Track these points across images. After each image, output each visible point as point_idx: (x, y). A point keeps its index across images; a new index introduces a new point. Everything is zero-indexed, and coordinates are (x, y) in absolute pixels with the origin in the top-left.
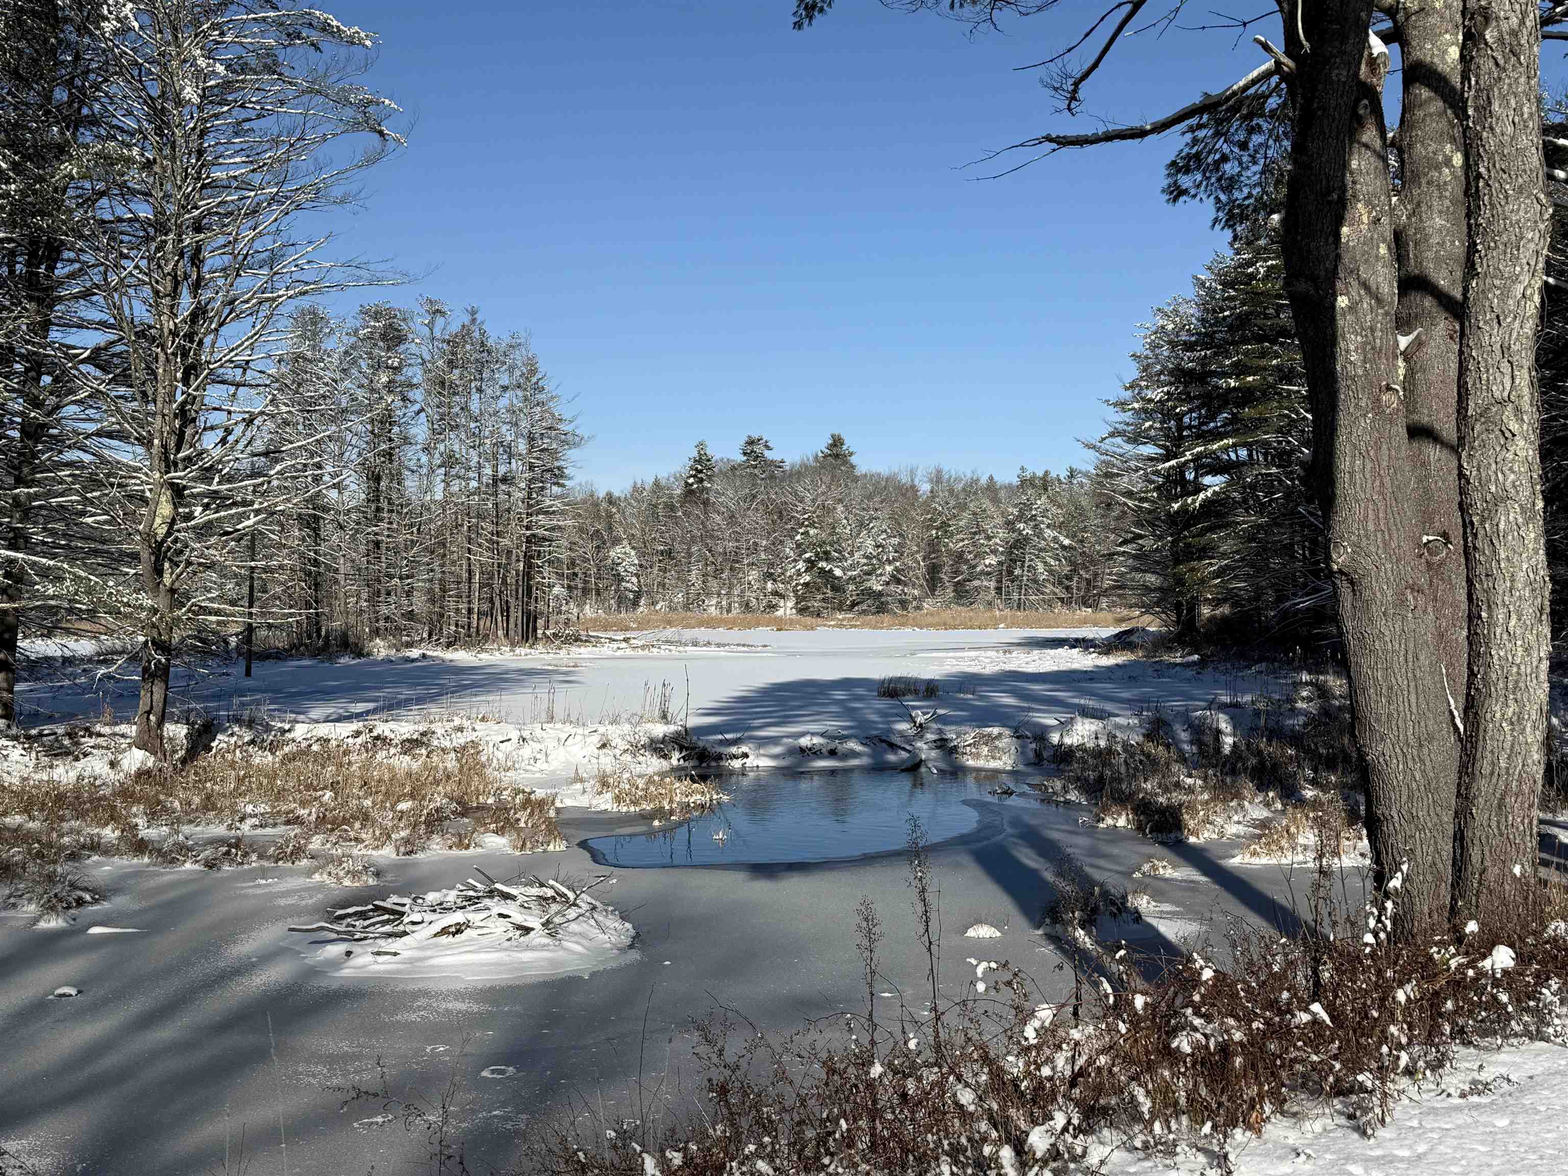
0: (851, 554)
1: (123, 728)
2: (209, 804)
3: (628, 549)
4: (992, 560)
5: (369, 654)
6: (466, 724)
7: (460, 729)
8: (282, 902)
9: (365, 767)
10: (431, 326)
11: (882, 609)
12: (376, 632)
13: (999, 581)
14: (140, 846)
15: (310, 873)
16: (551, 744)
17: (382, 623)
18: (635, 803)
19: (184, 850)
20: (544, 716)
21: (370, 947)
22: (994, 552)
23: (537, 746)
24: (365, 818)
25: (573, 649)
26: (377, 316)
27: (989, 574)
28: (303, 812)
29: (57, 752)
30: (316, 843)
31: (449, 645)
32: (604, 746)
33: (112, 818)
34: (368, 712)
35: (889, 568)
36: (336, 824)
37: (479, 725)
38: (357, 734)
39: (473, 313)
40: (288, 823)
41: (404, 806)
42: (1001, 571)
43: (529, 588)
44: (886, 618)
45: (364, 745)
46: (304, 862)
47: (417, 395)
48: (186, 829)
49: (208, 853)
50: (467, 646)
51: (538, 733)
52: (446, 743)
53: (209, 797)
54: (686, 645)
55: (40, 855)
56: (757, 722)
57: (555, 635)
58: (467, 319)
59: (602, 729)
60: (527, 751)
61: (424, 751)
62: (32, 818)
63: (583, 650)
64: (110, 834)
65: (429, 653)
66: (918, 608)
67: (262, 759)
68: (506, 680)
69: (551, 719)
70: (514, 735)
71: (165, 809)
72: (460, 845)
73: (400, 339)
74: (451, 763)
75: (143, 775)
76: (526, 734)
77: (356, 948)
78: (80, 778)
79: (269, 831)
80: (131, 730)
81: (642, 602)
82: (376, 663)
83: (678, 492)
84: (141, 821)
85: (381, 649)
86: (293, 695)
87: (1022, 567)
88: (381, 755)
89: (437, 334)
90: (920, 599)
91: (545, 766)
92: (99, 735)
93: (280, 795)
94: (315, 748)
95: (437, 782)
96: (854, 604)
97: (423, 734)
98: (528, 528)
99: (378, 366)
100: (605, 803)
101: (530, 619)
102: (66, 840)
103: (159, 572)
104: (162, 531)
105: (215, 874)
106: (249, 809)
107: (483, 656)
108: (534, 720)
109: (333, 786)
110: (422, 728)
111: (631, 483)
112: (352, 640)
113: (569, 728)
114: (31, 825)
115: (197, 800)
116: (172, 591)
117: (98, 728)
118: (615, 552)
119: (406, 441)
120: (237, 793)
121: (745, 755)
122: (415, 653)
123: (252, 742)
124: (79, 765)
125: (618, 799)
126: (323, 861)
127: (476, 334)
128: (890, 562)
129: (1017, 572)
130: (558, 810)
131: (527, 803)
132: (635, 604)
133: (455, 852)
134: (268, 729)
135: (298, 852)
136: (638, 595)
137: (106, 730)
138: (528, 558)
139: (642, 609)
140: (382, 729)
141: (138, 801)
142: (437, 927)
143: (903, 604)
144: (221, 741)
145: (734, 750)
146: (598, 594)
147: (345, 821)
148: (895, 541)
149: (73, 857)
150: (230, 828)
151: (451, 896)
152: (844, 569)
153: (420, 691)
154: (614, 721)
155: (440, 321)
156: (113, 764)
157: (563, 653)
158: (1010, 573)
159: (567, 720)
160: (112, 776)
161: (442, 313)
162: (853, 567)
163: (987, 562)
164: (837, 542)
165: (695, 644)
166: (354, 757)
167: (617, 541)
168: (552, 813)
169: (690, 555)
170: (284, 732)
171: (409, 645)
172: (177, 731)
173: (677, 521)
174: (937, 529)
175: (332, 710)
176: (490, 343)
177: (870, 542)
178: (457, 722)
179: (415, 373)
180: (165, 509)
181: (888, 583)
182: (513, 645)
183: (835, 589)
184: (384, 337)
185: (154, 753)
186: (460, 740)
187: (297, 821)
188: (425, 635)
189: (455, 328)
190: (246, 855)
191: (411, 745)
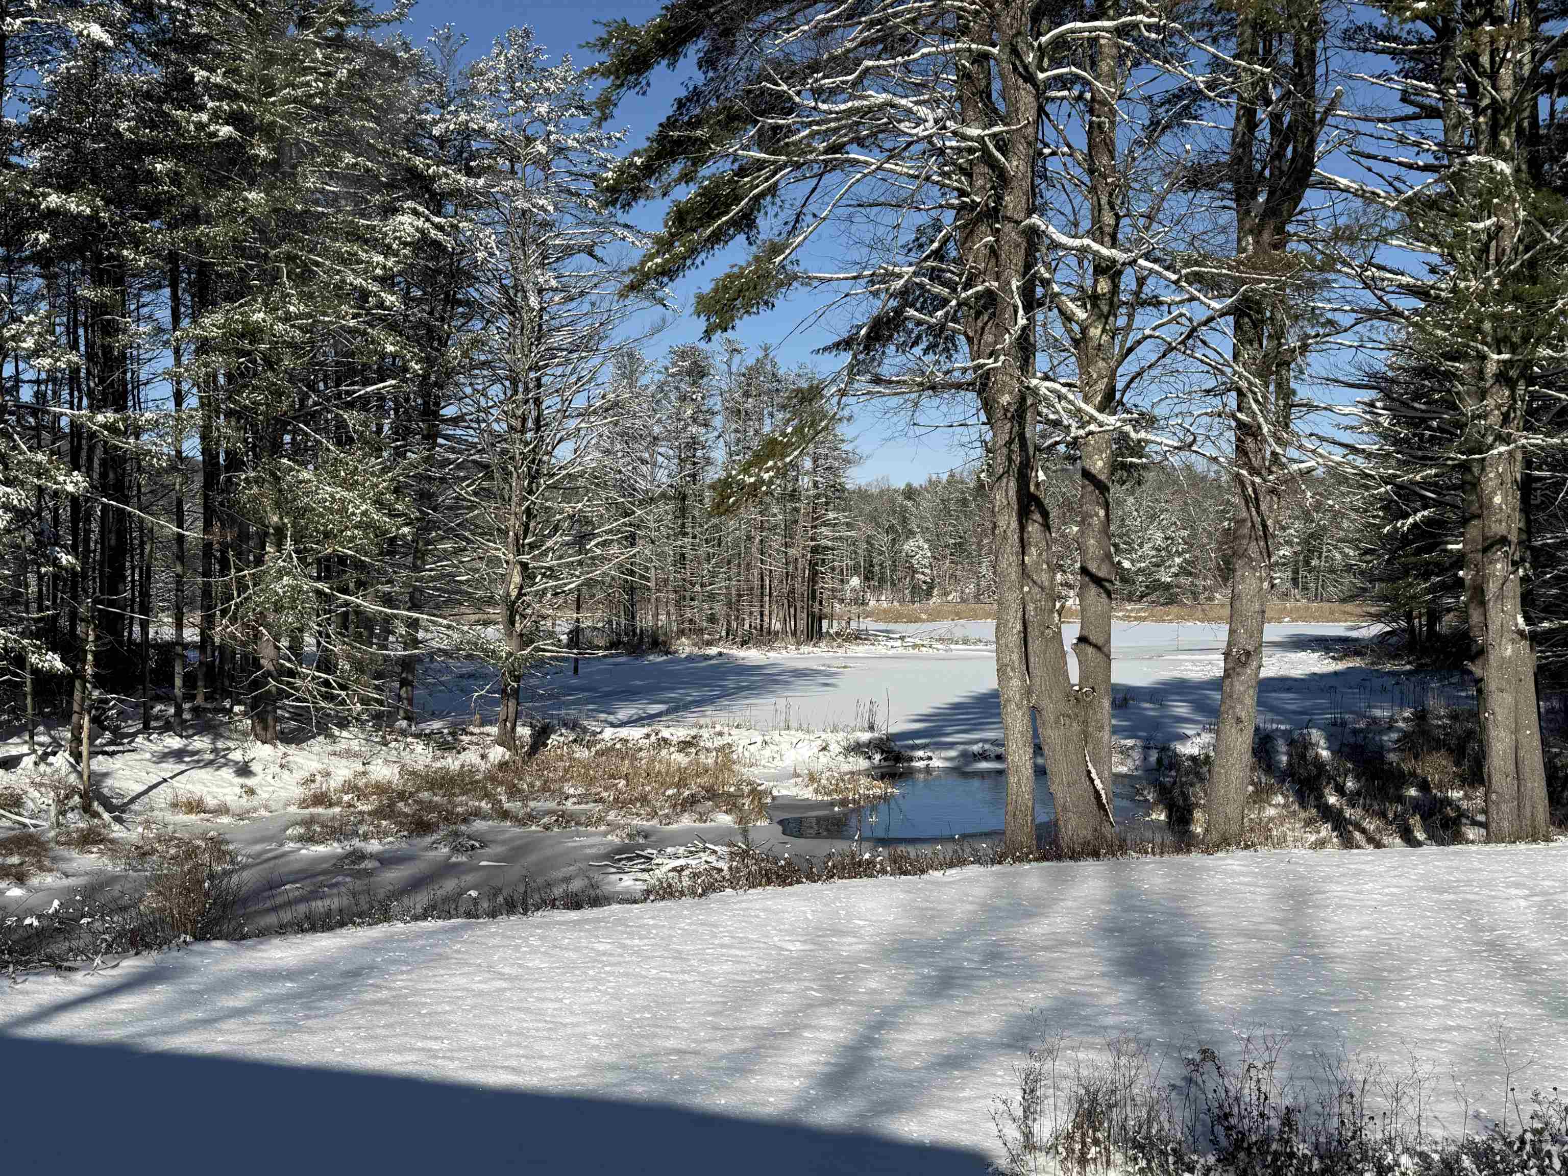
0: (1141, 545)
1: (488, 729)
2: (545, 788)
3: (921, 542)
4: (1286, 551)
5: (676, 652)
6: (726, 730)
7: (720, 734)
8: (588, 851)
9: (652, 760)
10: (728, 364)
11: (1172, 600)
12: (682, 632)
13: (1296, 572)
14: (505, 815)
15: (605, 834)
16: (785, 746)
17: (686, 625)
18: (829, 794)
19: (532, 818)
20: (782, 725)
21: (632, 876)
22: (1289, 543)
23: (776, 748)
24: (644, 799)
25: (854, 647)
26: (683, 355)
27: (1284, 564)
28: (605, 794)
29: (447, 746)
30: (611, 816)
31: (744, 643)
32: (824, 749)
33: (486, 795)
34: (660, 714)
35: (1178, 560)
36: (624, 804)
37: (734, 731)
38: (648, 736)
39: (766, 350)
40: (595, 801)
41: (670, 792)
42: (1297, 562)
43: (814, 591)
44: (1174, 609)
45: (652, 745)
46: (603, 828)
47: (717, 421)
48: (532, 804)
49: (545, 820)
50: (759, 644)
51: (777, 738)
52: (709, 745)
53: (546, 782)
54: (957, 643)
55: (446, 819)
56: (949, 729)
57: (838, 634)
58: (761, 354)
59: (824, 736)
60: (767, 752)
61: (693, 750)
62: (435, 794)
63: (861, 649)
64: (485, 805)
65: (725, 651)
66: (1210, 599)
67: (582, 753)
68: (777, 682)
69: (788, 728)
70: (759, 739)
71: (519, 791)
72: (701, 820)
73: (703, 374)
74: (709, 760)
75: (503, 765)
76: (767, 738)
77: (625, 877)
78: (463, 766)
79: (583, 806)
80: (494, 730)
81: (935, 592)
82: (680, 661)
83: (971, 485)
84: (503, 798)
85: (685, 647)
86: (608, 695)
87: (1319, 557)
88: (664, 752)
89: (734, 369)
90: (1210, 589)
91: (780, 764)
92: (472, 734)
93: (592, 781)
94: (618, 746)
95: (698, 775)
96: (1142, 597)
97: (694, 737)
98: (813, 539)
99: (683, 398)
100: (808, 794)
101: (816, 620)
102: (459, 809)
103: (512, 623)
104: (514, 594)
105: (548, 833)
106: (572, 791)
107: (772, 654)
108: (774, 728)
109: (626, 777)
110: (693, 732)
111: (926, 477)
112: (662, 638)
113: (800, 735)
114: (436, 799)
115: (538, 783)
116: (521, 635)
117: (471, 729)
118: (909, 546)
119: (708, 461)
120: (563, 779)
121: (930, 758)
122: (713, 651)
123: (575, 741)
124: (462, 756)
125: (816, 791)
126: (613, 827)
127: (769, 367)
128: (1179, 554)
129: (1314, 563)
130: (774, 798)
131: (753, 791)
132: (929, 594)
133: (698, 824)
134: (585, 730)
135: (600, 820)
136: (931, 587)
137: (476, 730)
138: (813, 565)
139: (935, 600)
140: (665, 733)
141: (501, 784)
142: (670, 866)
143: (1195, 596)
144: (554, 740)
145: (920, 753)
146: (893, 584)
147: (631, 802)
148: (1185, 533)
149: (465, 821)
150: (559, 804)
151: (681, 850)
152: (1133, 562)
153: (707, 692)
154: (835, 730)
155: (737, 358)
156: (483, 757)
157: (841, 652)
158: (1307, 563)
159: (800, 728)
160: (483, 766)
161: (739, 351)
162: (1142, 558)
163: (1281, 553)
164: (1127, 534)
165: (965, 642)
166: (642, 754)
167: (910, 534)
168: (769, 800)
169: (980, 546)
170: (595, 734)
171: (709, 643)
172: (524, 732)
173: (968, 516)
174: (1229, 520)
175: (633, 711)
176: (781, 372)
177: (1159, 535)
178: (718, 728)
179: (716, 403)
180: (517, 579)
181: (1176, 575)
182: (799, 643)
183: (1124, 580)
184: (689, 373)
185: (509, 749)
186: (719, 742)
187: (601, 800)
188: (724, 634)
189: (751, 362)
190: (568, 822)
191: (684, 746)
